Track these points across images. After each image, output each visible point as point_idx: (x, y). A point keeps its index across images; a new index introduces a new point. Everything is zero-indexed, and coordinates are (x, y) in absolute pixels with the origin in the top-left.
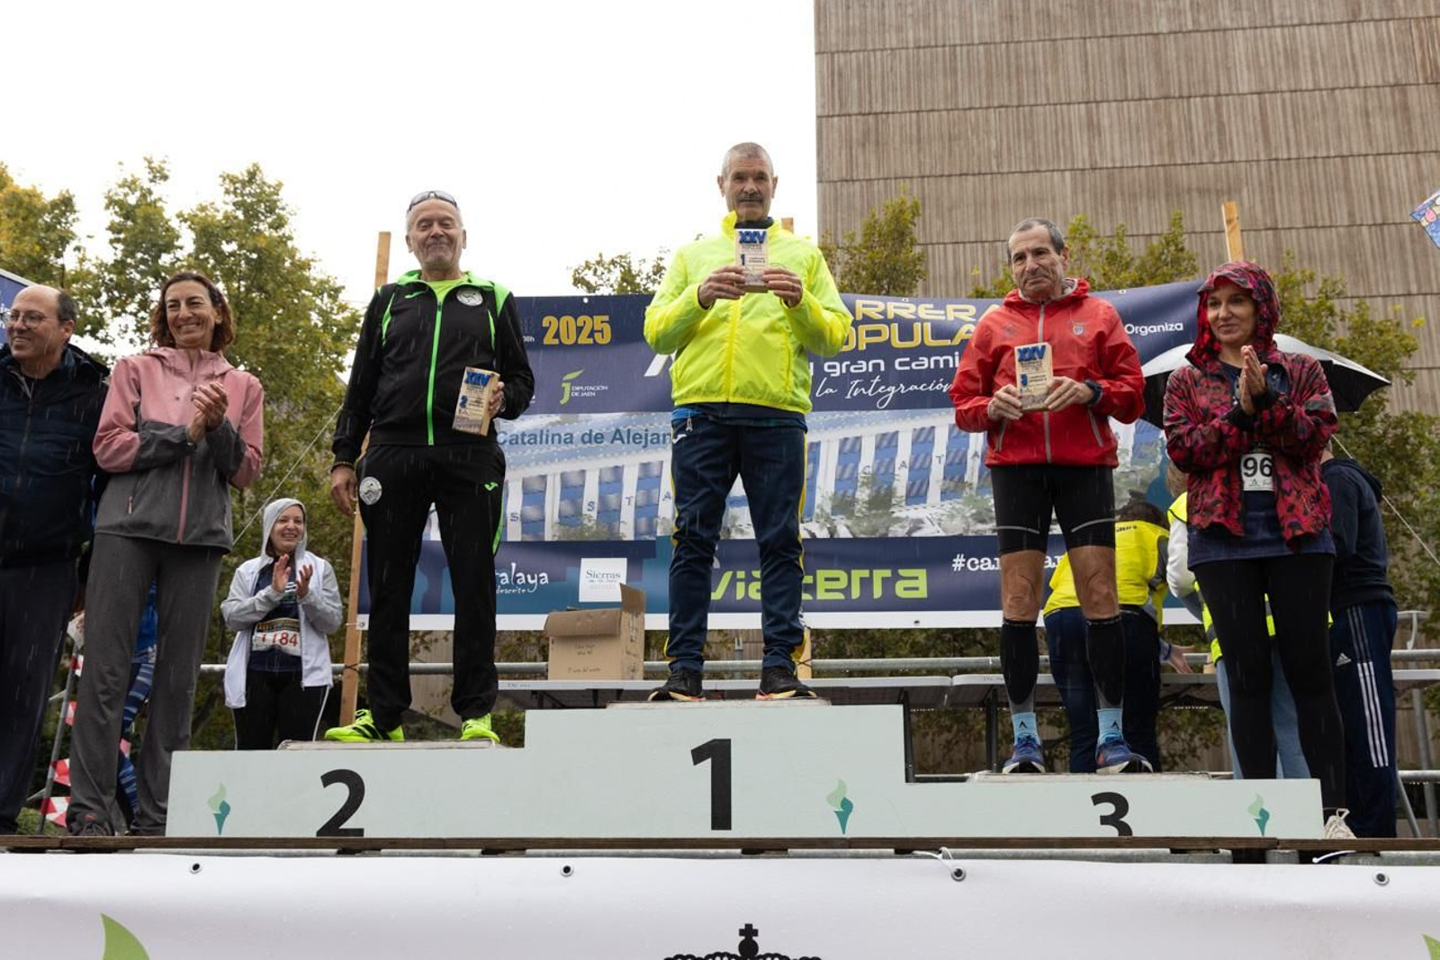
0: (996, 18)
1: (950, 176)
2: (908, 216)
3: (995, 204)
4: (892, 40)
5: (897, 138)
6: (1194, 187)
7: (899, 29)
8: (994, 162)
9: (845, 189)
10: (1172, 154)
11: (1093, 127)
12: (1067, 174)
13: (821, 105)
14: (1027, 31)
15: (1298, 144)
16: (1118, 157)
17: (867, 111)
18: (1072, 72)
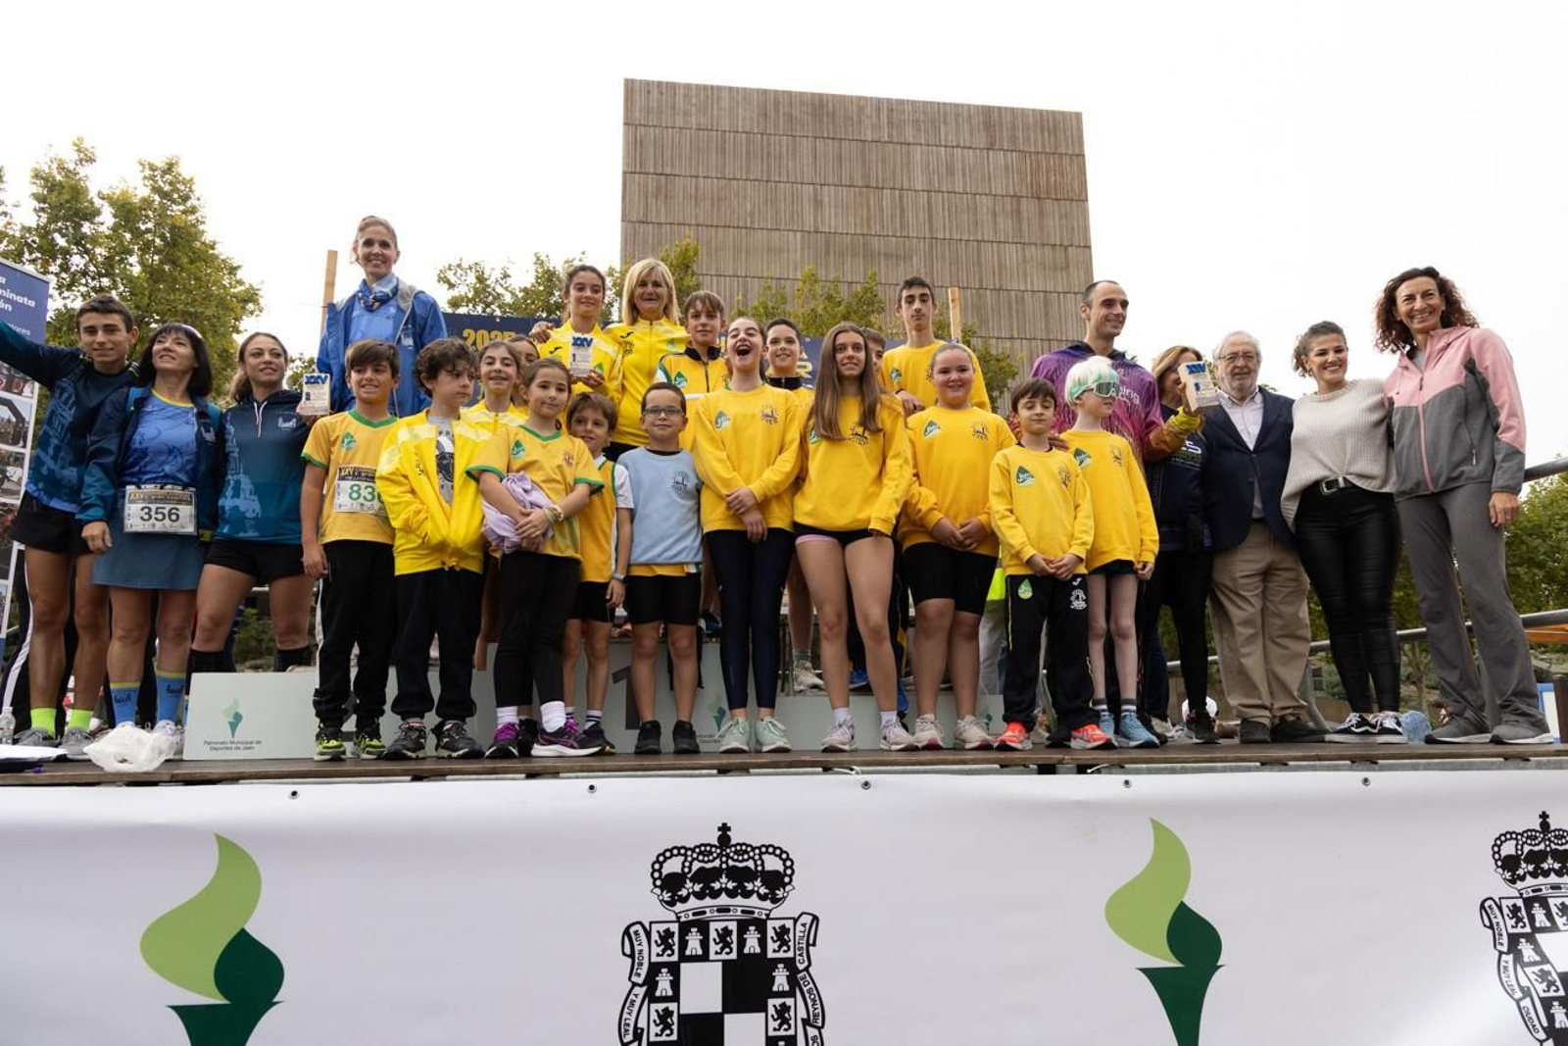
0: (755, 116)
1: (717, 226)
2: (691, 253)
3: (748, 251)
4: (680, 122)
5: (681, 195)
6: (882, 251)
7: (686, 114)
8: (748, 220)
9: (642, 228)
10: (869, 227)
11: (818, 203)
12: (799, 234)
13: (626, 163)
14: (776, 127)
15: (951, 229)
16: (833, 225)
17: (660, 171)
18: (805, 162)
